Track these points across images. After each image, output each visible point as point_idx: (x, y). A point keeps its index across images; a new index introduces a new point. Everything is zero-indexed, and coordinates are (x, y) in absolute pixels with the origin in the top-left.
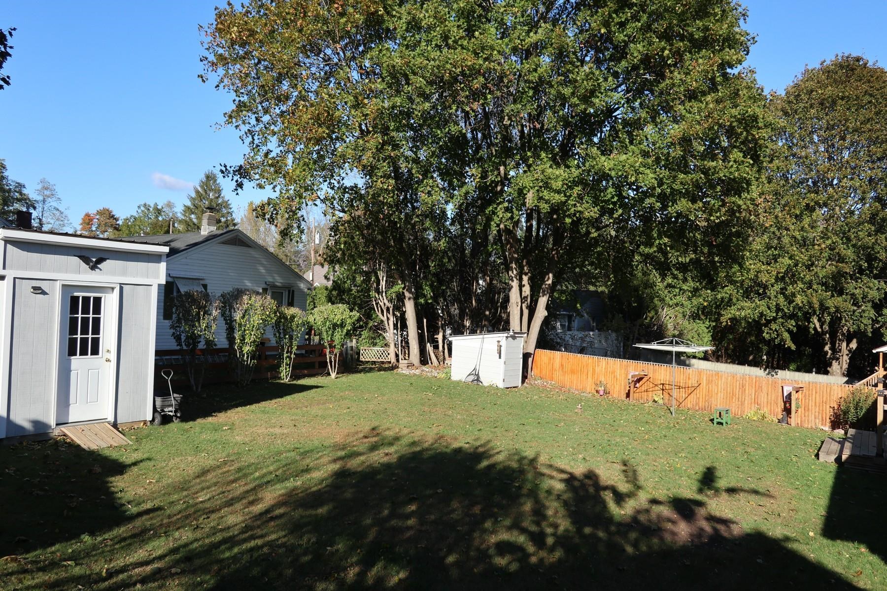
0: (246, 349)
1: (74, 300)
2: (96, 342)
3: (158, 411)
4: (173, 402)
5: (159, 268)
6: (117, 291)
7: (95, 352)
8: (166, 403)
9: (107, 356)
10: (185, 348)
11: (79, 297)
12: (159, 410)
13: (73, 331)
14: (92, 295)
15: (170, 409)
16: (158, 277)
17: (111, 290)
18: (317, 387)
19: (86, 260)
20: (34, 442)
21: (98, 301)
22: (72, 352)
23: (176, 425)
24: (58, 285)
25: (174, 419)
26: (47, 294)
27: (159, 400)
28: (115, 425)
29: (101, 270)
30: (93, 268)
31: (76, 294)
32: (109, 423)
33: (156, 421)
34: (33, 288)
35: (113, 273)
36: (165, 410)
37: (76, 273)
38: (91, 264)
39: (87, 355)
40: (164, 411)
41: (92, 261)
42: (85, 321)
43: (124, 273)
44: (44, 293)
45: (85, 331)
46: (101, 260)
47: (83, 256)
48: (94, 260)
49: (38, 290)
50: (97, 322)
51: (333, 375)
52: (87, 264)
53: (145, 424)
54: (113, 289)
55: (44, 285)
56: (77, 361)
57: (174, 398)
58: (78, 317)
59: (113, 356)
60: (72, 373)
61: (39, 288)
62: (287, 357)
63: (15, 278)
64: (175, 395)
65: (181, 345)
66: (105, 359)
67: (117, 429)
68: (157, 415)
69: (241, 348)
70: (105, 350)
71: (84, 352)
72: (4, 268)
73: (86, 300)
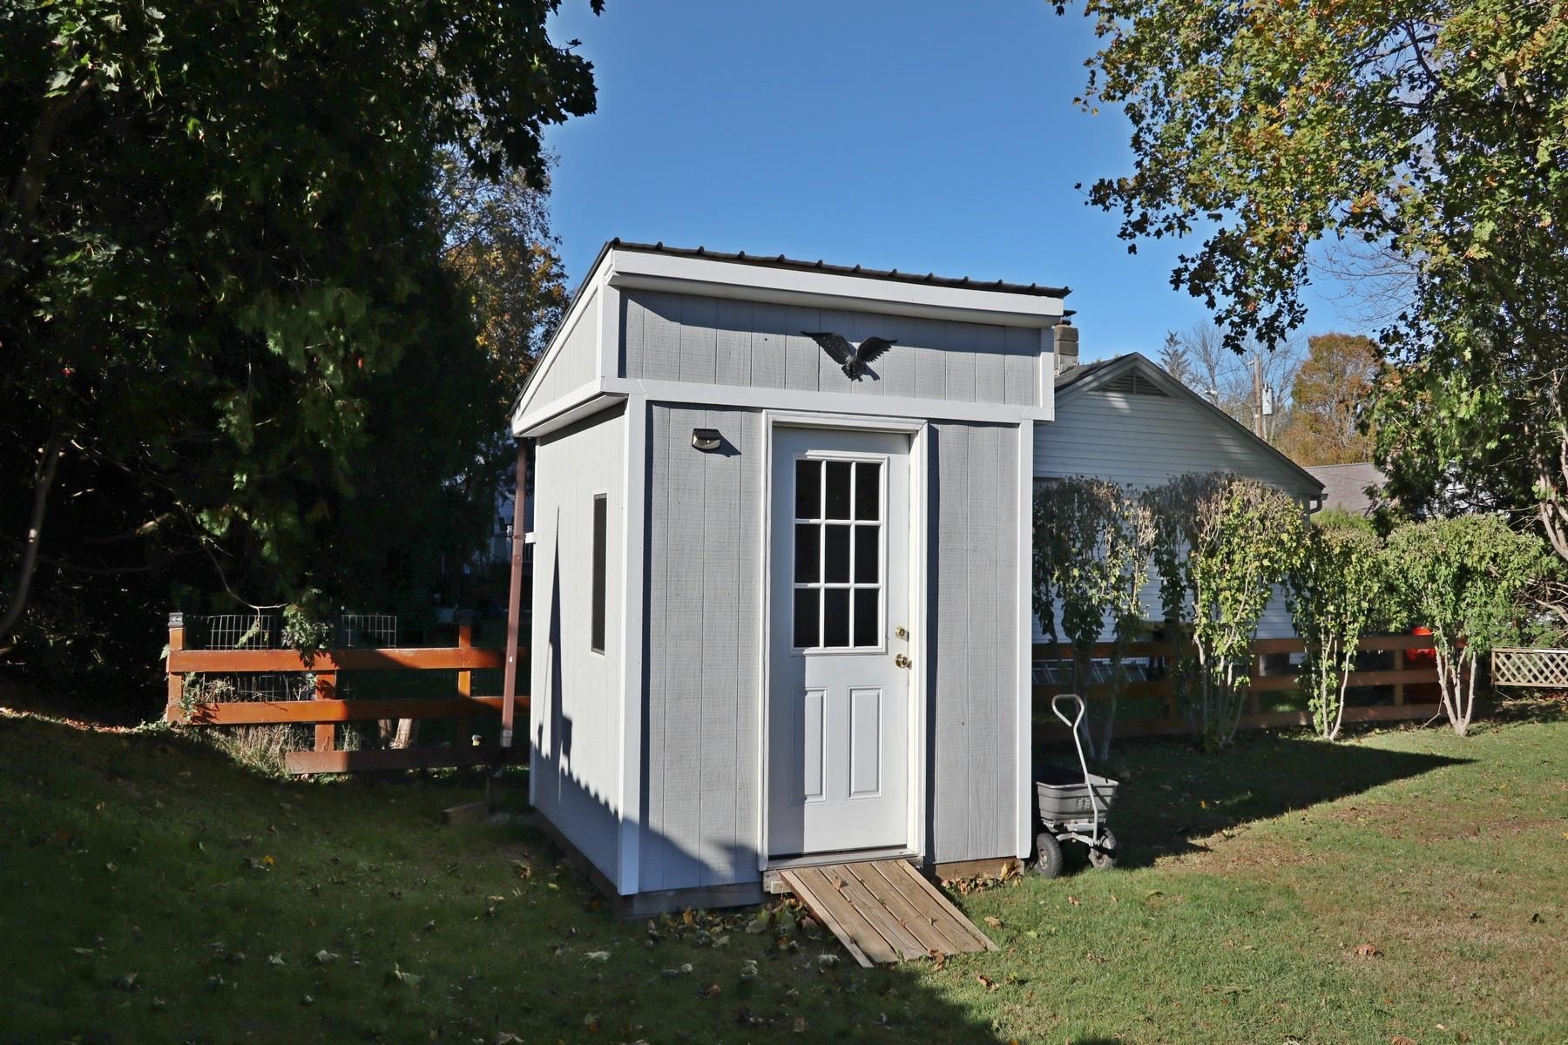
0: (1221, 646)
1: (807, 471)
2: (868, 601)
3: (1046, 830)
4: (1095, 805)
5: (1034, 371)
6: (920, 444)
7: (867, 635)
8: (1072, 805)
9: (899, 648)
10: (1062, 637)
11: (818, 463)
12: (1050, 825)
13: (806, 570)
14: (854, 457)
15: (1083, 824)
16: (1031, 399)
17: (902, 442)
18: (1444, 761)
19: (833, 345)
20: (711, 911)
21: (869, 474)
22: (806, 637)
23: (1100, 875)
24: (763, 422)
25: (1092, 856)
26: (736, 452)
27: (1049, 792)
28: (928, 868)
29: (876, 377)
30: (855, 371)
31: (812, 454)
32: (911, 860)
33: (1043, 859)
34: (697, 432)
35: (909, 388)
36: (1071, 826)
37: (808, 387)
38: (849, 359)
39: (847, 644)
40: (1065, 831)
41: (851, 350)
42: (837, 536)
43: (938, 388)
44: (727, 449)
45: (837, 571)
46: (874, 348)
47: (828, 335)
48: (856, 345)
49: (711, 442)
50: (869, 538)
51: (1461, 725)
52: (839, 358)
53: (1012, 868)
54: (909, 437)
55: (726, 425)
56: (820, 662)
57: (1096, 788)
58: (818, 527)
59: (916, 650)
60: (808, 697)
61: (713, 434)
62: (1331, 669)
63: (650, 404)
64: (1100, 781)
65: (1053, 633)
66: (893, 657)
67: (937, 882)
68: (1044, 840)
69: (1209, 640)
70: (894, 630)
71: (836, 637)
72: (622, 372)
73: (838, 471)
